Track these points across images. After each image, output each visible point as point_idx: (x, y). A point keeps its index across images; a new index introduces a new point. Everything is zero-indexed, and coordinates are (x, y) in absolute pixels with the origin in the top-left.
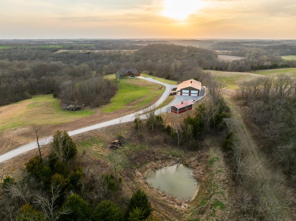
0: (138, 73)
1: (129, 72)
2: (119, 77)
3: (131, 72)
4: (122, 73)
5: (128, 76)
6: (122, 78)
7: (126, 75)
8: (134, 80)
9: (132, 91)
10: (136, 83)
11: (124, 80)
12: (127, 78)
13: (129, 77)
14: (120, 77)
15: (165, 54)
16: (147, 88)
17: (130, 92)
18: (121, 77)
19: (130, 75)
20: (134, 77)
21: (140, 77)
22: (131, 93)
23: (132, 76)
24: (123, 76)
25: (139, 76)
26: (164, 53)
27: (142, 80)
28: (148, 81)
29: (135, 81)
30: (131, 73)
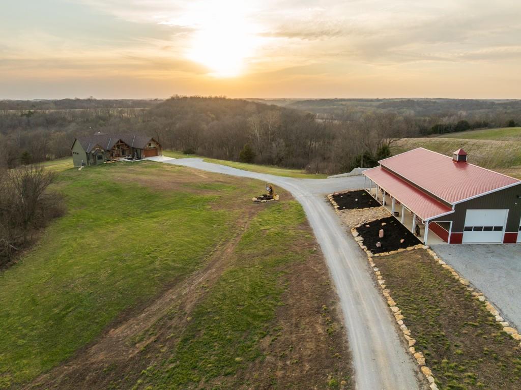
0: (152, 146)
1: (121, 142)
2: (84, 159)
3: (127, 143)
4: (94, 145)
5: (119, 156)
6: (94, 164)
7: (110, 152)
8: (137, 168)
9: (126, 215)
10: (144, 177)
11: (103, 170)
12: (114, 164)
13: (122, 159)
14: (88, 159)
15: (212, 114)
16: (198, 197)
17: (116, 223)
18: (92, 160)
19: (127, 153)
20: (139, 158)
21: (163, 158)
22: (122, 228)
23: (133, 157)
24: (100, 158)
25: (157, 155)
26: (209, 113)
27: (168, 168)
28: (195, 170)
29: (143, 173)
30: (128, 147)
